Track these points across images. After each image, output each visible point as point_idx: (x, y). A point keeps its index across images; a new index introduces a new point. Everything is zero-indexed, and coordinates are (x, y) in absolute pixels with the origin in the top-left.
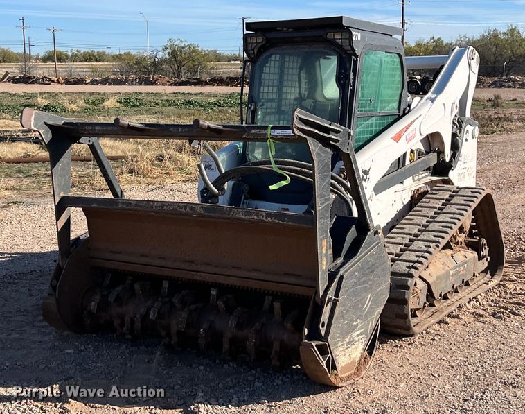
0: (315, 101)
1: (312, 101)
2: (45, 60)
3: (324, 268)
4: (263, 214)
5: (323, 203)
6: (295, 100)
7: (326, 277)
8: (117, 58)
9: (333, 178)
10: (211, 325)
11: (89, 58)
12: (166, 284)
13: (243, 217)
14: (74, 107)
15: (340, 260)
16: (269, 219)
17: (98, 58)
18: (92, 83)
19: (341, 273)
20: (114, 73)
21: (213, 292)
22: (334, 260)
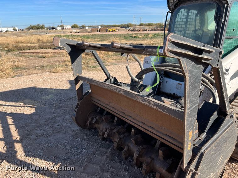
0: (203, 31)
1: (202, 31)
2: (139, 26)
3: (189, 149)
4: (152, 103)
5: (192, 107)
6: (193, 31)
7: (191, 154)
8: (156, 24)
9: (203, 76)
10: (128, 148)
11: (149, 25)
12: (116, 119)
13: (141, 102)
14: (141, 37)
15: (203, 136)
16: (155, 107)
17: (152, 25)
18: (149, 31)
19: (203, 150)
20: (154, 28)
21: (133, 130)
22: (199, 136)
